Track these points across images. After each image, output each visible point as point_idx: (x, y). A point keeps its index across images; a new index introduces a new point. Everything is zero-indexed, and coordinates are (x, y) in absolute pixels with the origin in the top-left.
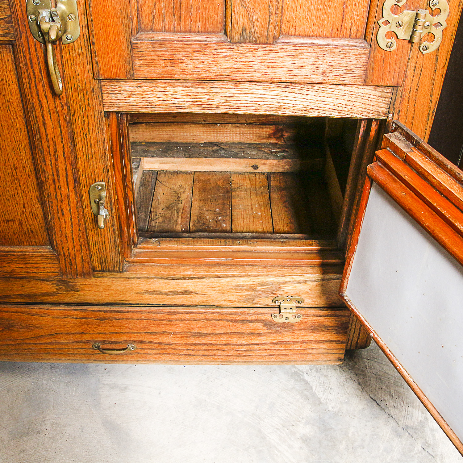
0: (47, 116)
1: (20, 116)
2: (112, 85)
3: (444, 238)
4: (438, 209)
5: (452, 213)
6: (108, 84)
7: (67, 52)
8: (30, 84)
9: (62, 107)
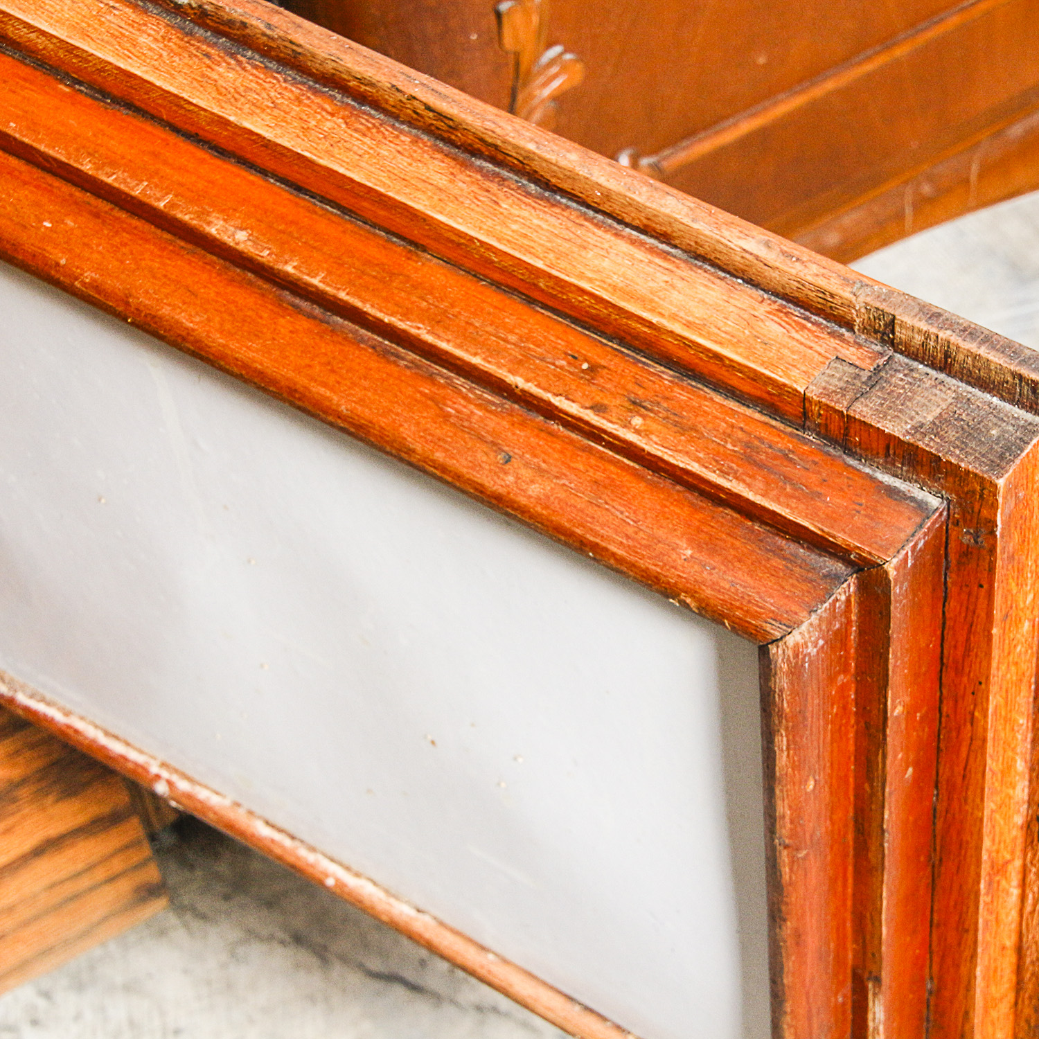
3: (183, 318)
4: (107, 184)
5: (176, 177)
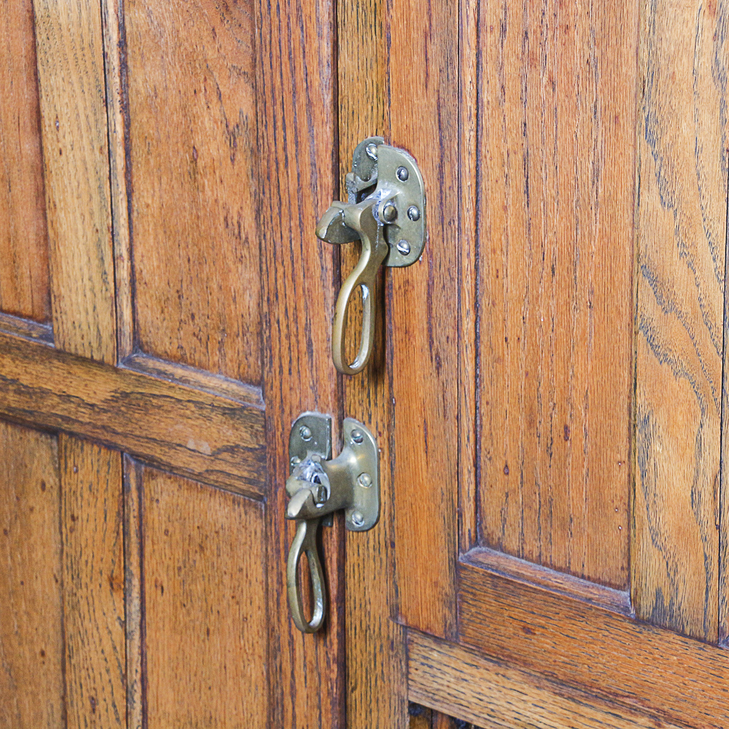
0: (300, 672)
1: (260, 657)
2: (426, 644)
6: (420, 641)
7: (356, 548)
8: (279, 595)
9: (328, 663)
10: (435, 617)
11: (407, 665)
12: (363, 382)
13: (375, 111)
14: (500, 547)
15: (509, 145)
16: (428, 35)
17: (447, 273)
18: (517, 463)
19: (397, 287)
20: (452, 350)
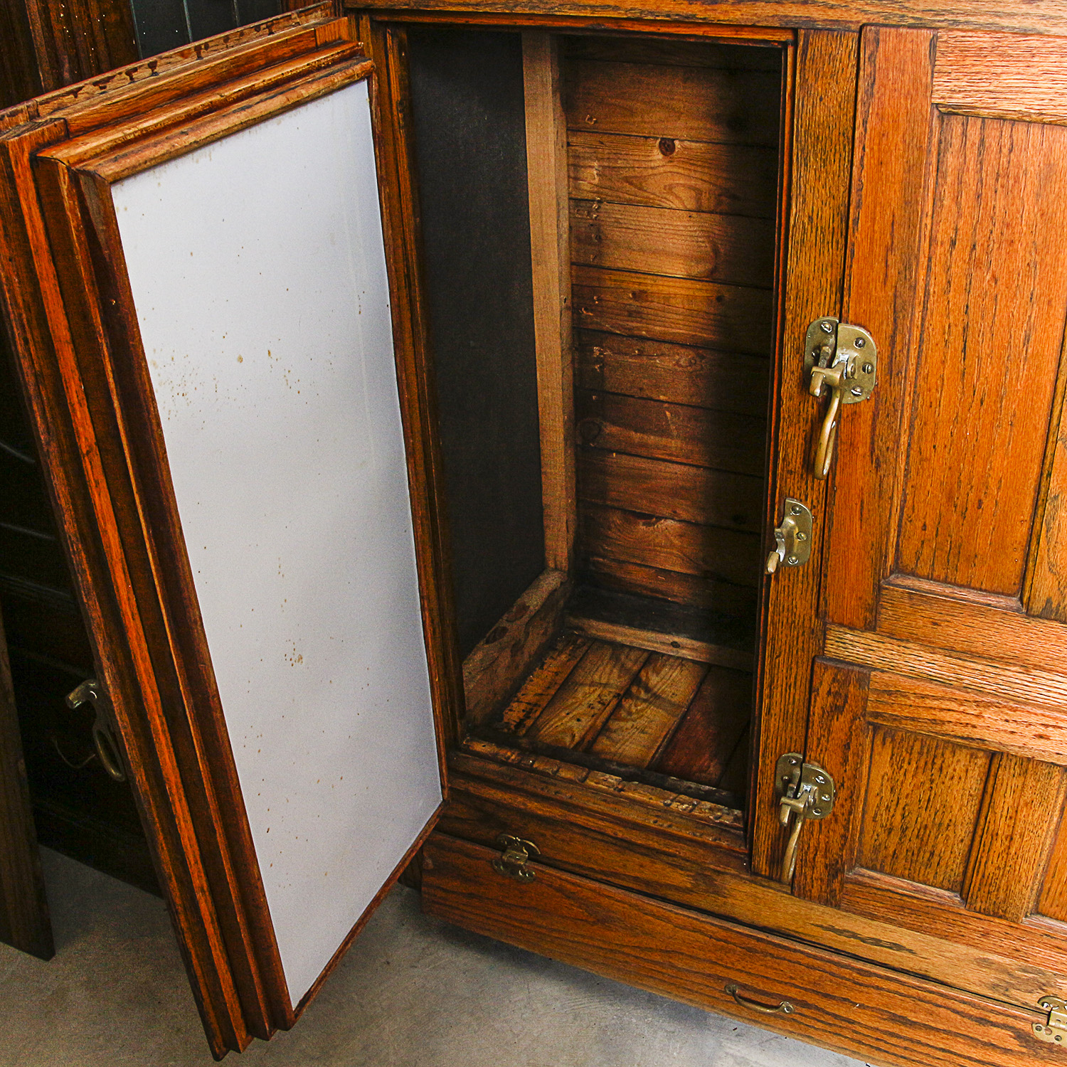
2: (843, 631)
6: (838, 629)
10: (858, 618)
11: (824, 643)
12: (802, 475)
13: (828, 299)
14: (914, 574)
15: (951, 321)
16: (889, 249)
17: (892, 407)
18: (934, 523)
19: (845, 416)
20: (891, 456)
